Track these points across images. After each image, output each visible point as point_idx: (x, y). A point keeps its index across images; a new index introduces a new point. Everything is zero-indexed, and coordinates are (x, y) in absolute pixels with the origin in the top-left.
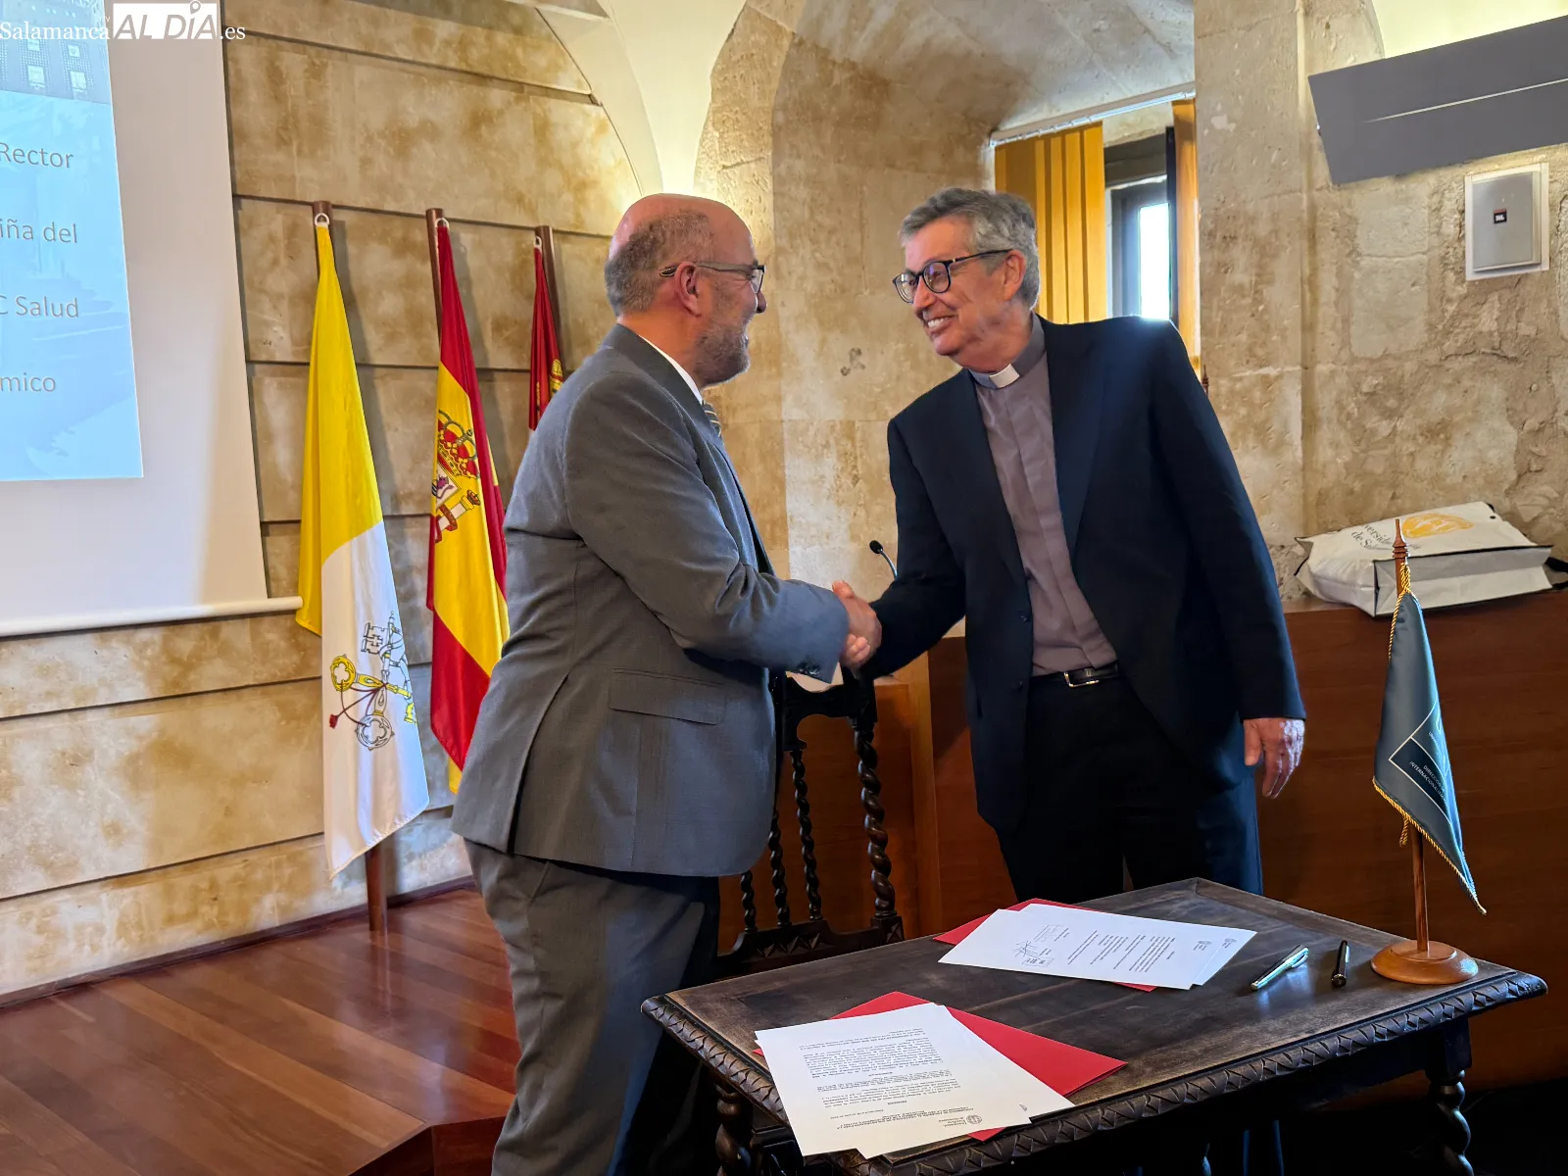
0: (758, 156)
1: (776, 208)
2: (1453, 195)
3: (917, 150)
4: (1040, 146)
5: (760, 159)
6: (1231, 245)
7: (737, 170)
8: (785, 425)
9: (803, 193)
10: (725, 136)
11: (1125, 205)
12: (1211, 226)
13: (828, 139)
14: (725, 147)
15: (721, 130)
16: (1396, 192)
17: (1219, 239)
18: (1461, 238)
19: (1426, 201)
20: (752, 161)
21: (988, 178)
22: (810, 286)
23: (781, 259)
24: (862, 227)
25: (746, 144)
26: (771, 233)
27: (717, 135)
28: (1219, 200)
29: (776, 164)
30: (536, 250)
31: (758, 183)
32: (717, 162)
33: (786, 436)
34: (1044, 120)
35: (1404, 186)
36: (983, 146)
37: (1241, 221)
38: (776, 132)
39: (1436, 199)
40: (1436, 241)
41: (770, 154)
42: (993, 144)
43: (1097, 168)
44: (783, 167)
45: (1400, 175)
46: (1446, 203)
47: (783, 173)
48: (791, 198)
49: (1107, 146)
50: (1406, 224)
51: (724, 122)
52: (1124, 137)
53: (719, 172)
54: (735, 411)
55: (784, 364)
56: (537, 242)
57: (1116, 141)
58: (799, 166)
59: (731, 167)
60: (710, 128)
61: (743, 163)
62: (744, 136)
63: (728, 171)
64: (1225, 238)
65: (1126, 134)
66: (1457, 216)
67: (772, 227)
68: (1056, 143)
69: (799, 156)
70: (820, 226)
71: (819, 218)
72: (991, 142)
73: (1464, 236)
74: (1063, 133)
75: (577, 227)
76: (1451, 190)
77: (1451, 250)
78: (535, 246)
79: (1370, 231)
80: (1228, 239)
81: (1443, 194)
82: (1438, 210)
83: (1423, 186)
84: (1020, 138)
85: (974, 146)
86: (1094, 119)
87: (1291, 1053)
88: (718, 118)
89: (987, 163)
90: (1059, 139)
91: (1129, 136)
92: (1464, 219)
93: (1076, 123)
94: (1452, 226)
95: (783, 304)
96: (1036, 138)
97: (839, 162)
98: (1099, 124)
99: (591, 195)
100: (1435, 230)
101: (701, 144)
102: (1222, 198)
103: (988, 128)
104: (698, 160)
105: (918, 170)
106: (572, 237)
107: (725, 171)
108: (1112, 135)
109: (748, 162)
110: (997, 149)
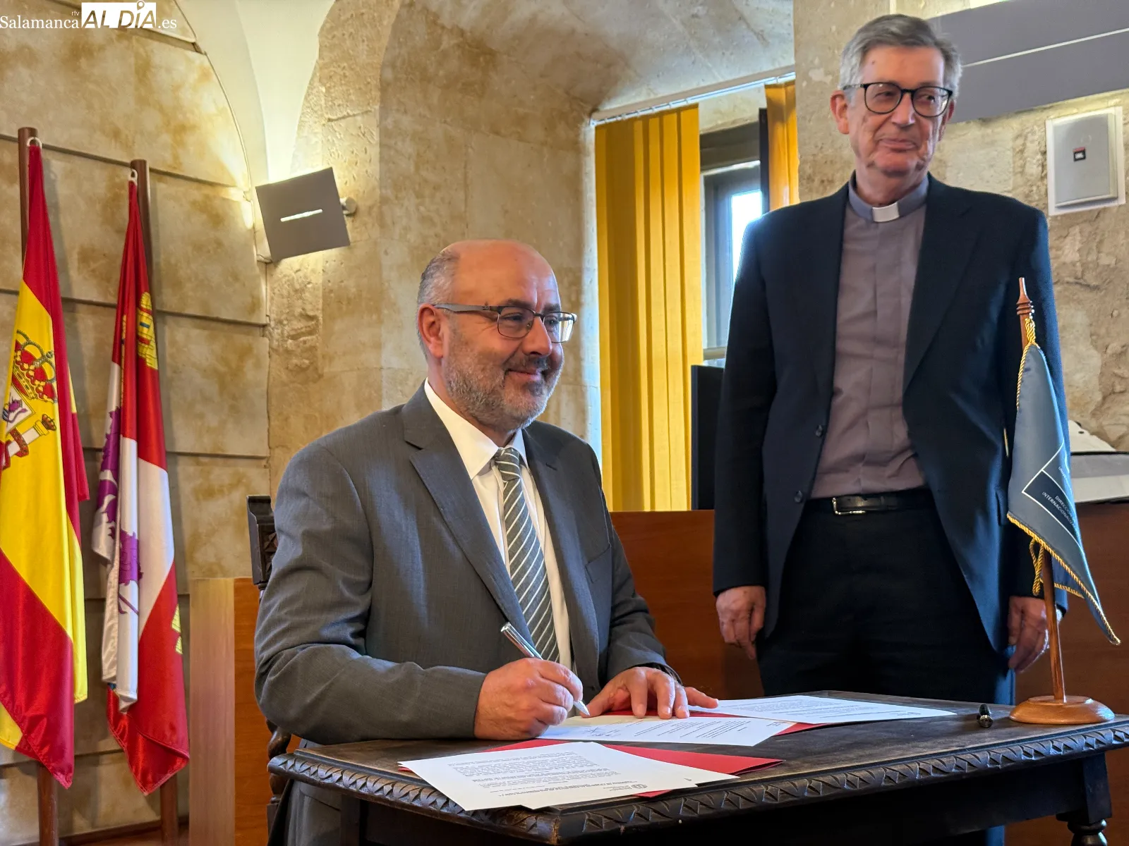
0: (365, 109)
1: (382, 159)
2: (1036, 137)
3: (521, 121)
4: (639, 126)
5: (367, 112)
6: (828, 188)
7: (343, 123)
8: (384, 373)
9: (408, 147)
10: (332, 90)
11: (717, 190)
12: (809, 171)
13: (435, 99)
14: (331, 101)
15: (328, 85)
16: (983, 136)
17: (817, 182)
18: (1043, 177)
19: (1011, 144)
20: (358, 115)
21: (588, 155)
22: (412, 237)
23: (385, 208)
24: (466, 186)
25: (353, 97)
26: (376, 183)
27: (324, 90)
28: (816, 147)
29: (383, 117)
30: (131, 184)
31: (364, 135)
32: (322, 115)
33: (384, 384)
34: (645, 102)
35: (989, 131)
36: (584, 125)
37: (838, 166)
38: (384, 87)
39: (1020, 141)
40: (1020, 180)
41: (377, 107)
42: (594, 124)
43: (693, 153)
44: (389, 122)
45: (985, 121)
46: (1028, 144)
47: (390, 127)
48: (397, 151)
49: (702, 133)
50: (992, 166)
51: (331, 77)
52: (717, 126)
53: (324, 125)
54: (331, 359)
55: (386, 312)
56: (133, 175)
57: (711, 128)
58: (406, 122)
59: (337, 120)
60: (316, 84)
61: (349, 116)
62: (351, 91)
63: (333, 124)
64: (823, 182)
65: (720, 122)
66: (1039, 157)
67: (378, 177)
68: (654, 124)
69: (406, 112)
70: (426, 181)
71: (424, 173)
72: (592, 121)
73: (1046, 175)
74: (661, 115)
75: (175, 168)
76: (1033, 133)
77: (1034, 188)
78: (130, 179)
79: (959, 173)
80: (826, 183)
81: (1026, 138)
82: (1022, 151)
83: (1007, 130)
84: (619, 118)
85: (576, 124)
86: (690, 101)
87: (944, 760)
88: (325, 74)
89: (587, 142)
90: (657, 120)
91: (722, 125)
92: (1046, 160)
93: (674, 105)
94: (1035, 166)
95: (386, 253)
96: (635, 119)
97: (445, 122)
98: (695, 106)
99: (190, 139)
100: (1020, 170)
101: (306, 98)
102: (820, 145)
103: (589, 108)
104: (303, 114)
105: (520, 139)
106: (168, 178)
107: (330, 123)
108: (708, 121)
109: (354, 115)
110: (597, 128)
